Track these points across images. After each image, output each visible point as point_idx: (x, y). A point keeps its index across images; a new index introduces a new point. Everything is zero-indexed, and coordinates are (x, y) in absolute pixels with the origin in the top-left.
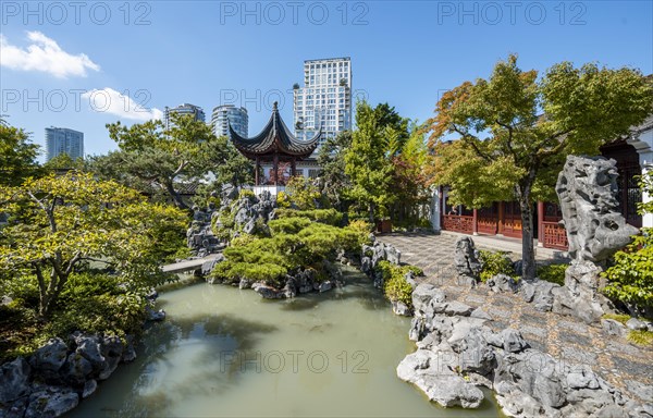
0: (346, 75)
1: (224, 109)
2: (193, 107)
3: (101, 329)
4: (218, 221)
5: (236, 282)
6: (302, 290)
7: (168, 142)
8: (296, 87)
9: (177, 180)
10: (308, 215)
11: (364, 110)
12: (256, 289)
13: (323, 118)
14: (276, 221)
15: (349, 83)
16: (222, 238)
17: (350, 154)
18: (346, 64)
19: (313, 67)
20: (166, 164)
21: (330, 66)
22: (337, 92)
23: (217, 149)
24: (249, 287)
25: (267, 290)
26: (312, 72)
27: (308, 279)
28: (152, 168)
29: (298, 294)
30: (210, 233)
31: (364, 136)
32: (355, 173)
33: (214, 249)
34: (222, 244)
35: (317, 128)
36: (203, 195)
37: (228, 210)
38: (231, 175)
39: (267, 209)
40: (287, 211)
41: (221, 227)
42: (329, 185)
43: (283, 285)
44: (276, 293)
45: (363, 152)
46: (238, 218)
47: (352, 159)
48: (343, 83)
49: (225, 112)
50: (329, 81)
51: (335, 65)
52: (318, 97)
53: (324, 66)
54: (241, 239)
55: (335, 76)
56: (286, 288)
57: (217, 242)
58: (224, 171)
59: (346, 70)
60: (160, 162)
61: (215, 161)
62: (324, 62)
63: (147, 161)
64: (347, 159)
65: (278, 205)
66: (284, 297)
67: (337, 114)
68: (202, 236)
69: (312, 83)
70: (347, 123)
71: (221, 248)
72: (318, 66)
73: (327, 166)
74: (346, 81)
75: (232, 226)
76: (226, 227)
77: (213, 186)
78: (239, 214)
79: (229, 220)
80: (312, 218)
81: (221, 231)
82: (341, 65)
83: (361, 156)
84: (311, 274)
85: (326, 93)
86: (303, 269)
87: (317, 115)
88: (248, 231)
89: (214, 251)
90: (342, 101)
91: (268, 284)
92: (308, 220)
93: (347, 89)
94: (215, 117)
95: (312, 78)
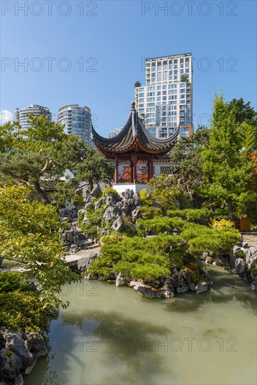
0: (187, 71)
1: (69, 109)
2: (40, 108)
3: (22, 326)
4: (85, 218)
5: (111, 279)
6: (179, 290)
7: (24, 142)
8: (138, 85)
9: (42, 178)
10: (178, 215)
11: (222, 107)
12: (136, 288)
13: (164, 114)
14: (152, 221)
15: (190, 79)
16: (89, 235)
17: (208, 152)
18: (187, 60)
19: (154, 64)
20: (35, 165)
21: (171, 62)
22: (178, 88)
23: (75, 148)
24: (125, 284)
25: (146, 289)
26: (154, 69)
27: (185, 280)
28: (24, 168)
29: (176, 294)
30: (79, 229)
31: (222, 132)
32: (213, 171)
33: (83, 245)
34: (90, 241)
35: (158, 124)
36: (61, 192)
37: (92, 207)
38: (89, 173)
39: (131, 207)
40: (150, 209)
41: (88, 223)
42: (181, 182)
43: (161, 285)
44: (155, 293)
45: (222, 149)
46: (106, 216)
47: (209, 157)
48: (184, 79)
49: (70, 111)
50: (170, 78)
51: (176, 61)
52: (159, 94)
53: (165, 63)
54: (111, 237)
55: (176, 72)
56: (165, 287)
57: (86, 239)
58: (82, 169)
59: (187, 65)
60: (31, 162)
61: (73, 159)
62: (166, 59)
63: (21, 162)
64: (204, 157)
65: (141, 203)
66: (163, 297)
67: (178, 110)
68: (73, 233)
69: (153, 80)
70: (188, 118)
71: (89, 245)
72: (159, 64)
73: (182, 164)
74: (187, 76)
75: (99, 223)
76: (93, 224)
77: (71, 183)
78: (106, 213)
79: (96, 217)
80: (184, 218)
81: (88, 228)
82: (182, 61)
83: (219, 153)
84: (188, 274)
85: (167, 90)
86: (179, 270)
87: (158, 112)
88: (117, 229)
89: (83, 247)
90: (183, 97)
91: (146, 283)
92: (180, 220)
93: (188, 85)
94: (61, 116)
95: (154, 75)
